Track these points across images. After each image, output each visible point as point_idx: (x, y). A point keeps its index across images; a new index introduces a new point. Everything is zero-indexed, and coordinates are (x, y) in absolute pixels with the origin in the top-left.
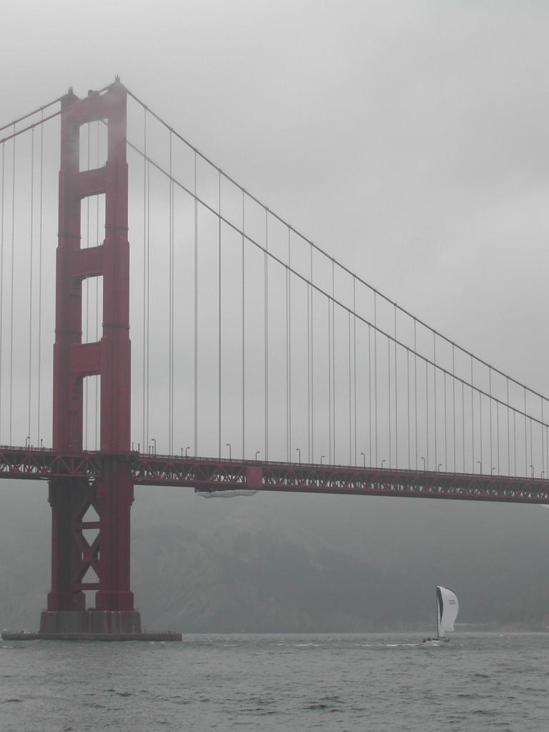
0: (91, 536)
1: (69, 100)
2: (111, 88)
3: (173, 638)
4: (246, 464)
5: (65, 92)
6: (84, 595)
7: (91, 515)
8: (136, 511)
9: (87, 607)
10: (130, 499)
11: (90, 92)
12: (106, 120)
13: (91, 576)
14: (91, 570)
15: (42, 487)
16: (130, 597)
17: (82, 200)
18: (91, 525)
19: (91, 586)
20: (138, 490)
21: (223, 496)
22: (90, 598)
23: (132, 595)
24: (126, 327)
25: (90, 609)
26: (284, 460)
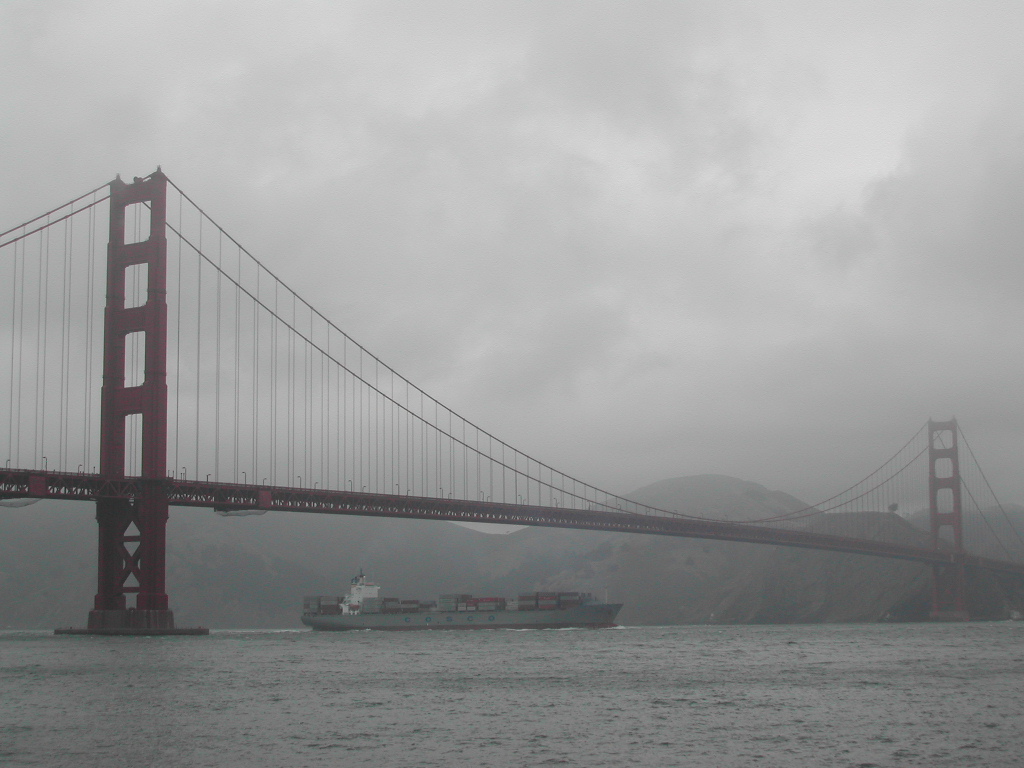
0: (131, 548)
1: (116, 186)
2: (153, 176)
3: (202, 632)
4: (258, 488)
5: (114, 178)
6: (124, 598)
7: (132, 530)
8: (170, 527)
9: (128, 606)
10: (166, 517)
11: (135, 178)
12: (149, 203)
13: (132, 581)
14: (131, 575)
15: (90, 507)
16: (166, 598)
17: (127, 269)
18: (132, 539)
19: (131, 590)
20: (172, 509)
21: (237, 515)
22: (131, 600)
23: (166, 597)
24: (164, 374)
25: (131, 609)
26: (285, 485)
